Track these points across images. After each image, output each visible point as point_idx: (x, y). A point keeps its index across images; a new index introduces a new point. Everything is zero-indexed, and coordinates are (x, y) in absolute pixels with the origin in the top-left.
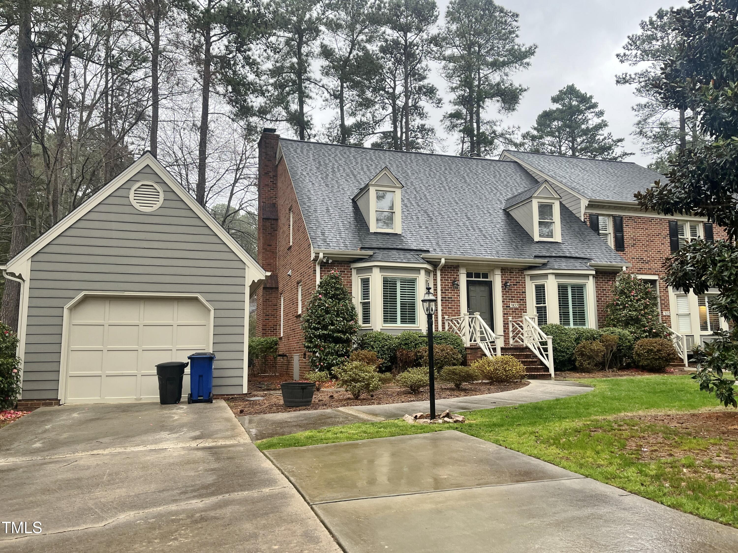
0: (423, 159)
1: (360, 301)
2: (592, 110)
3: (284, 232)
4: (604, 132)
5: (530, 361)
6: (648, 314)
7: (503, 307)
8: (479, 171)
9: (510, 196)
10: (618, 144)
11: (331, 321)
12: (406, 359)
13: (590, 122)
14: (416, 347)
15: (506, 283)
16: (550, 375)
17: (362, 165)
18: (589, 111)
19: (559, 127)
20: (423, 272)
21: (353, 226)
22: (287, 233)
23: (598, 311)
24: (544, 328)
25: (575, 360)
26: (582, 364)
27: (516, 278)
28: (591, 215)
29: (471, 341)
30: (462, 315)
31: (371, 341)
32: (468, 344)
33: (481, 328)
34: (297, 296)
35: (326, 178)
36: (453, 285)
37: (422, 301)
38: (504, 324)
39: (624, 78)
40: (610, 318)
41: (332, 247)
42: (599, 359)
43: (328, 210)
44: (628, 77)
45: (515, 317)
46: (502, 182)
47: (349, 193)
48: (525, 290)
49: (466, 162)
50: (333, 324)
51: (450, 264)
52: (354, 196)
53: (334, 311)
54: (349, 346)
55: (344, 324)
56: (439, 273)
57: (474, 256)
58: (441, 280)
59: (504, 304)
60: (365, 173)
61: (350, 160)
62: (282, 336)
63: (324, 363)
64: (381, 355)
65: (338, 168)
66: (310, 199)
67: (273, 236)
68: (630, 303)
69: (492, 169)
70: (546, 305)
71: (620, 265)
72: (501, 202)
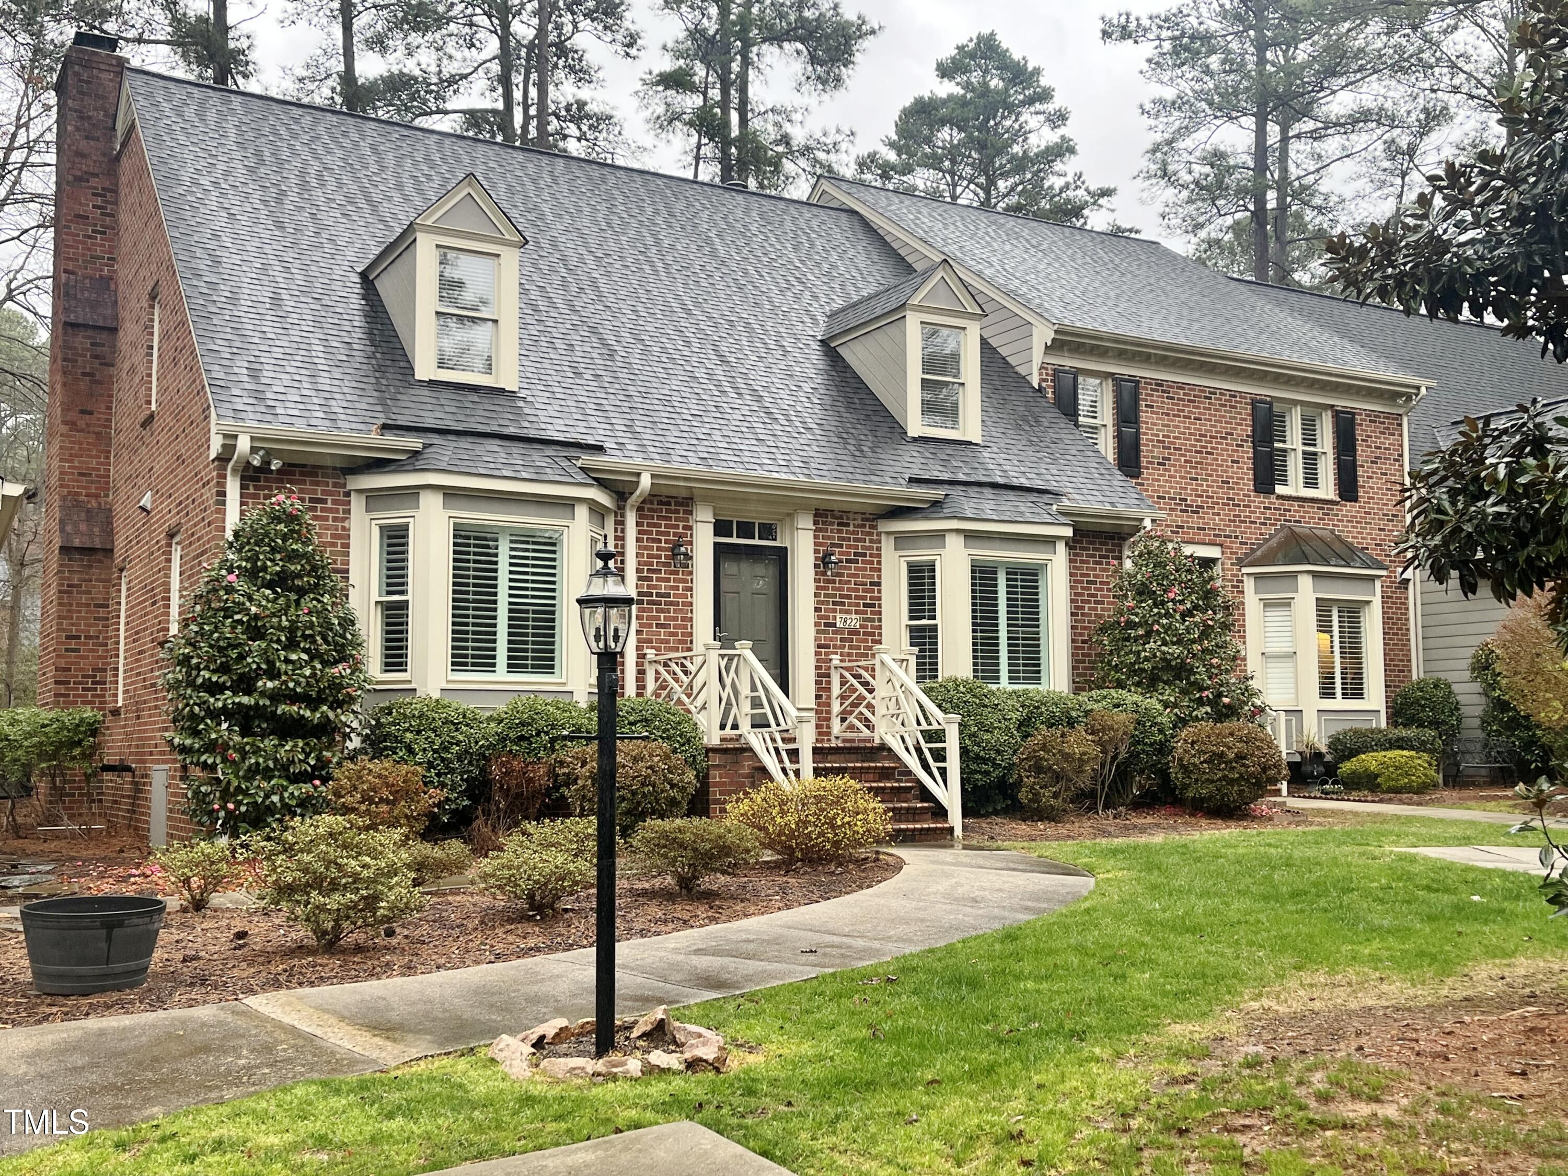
0: (590, 178)
1: (375, 597)
2: (1038, 106)
3: (133, 370)
4: (1068, 167)
5: (892, 788)
6: (1211, 652)
7: (816, 624)
8: (754, 228)
9: (839, 303)
10: (1101, 201)
11: (268, 662)
12: (519, 785)
13: (1033, 139)
14: (553, 750)
15: (828, 555)
16: (951, 830)
17: (398, 176)
18: (1032, 109)
19: (952, 146)
20: (582, 512)
21: (359, 357)
22: (142, 369)
23: (1073, 641)
24: (932, 689)
25: (1019, 783)
26: (1036, 797)
27: (856, 540)
28: (1057, 372)
29: (723, 727)
30: (698, 648)
31: (407, 730)
32: (713, 738)
33: (754, 688)
34: (168, 576)
35: (279, 201)
36: (674, 556)
37: (580, 601)
38: (819, 675)
39: (1124, 28)
40: (1109, 663)
41: (282, 419)
42: (1084, 782)
43: (276, 300)
44: (1133, 26)
45: (849, 655)
46: (818, 265)
47: (350, 254)
48: (879, 577)
49: (714, 199)
50: (273, 674)
51: (665, 492)
52: (367, 262)
53: (281, 628)
54: (330, 746)
55: (313, 675)
56: (631, 519)
57: (740, 470)
58: (638, 540)
59: (819, 617)
60: (406, 198)
61: (361, 157)
62: (120, 704)
63: (239, 804)
64: (439, 775)
65: (320, 177)
66: (217, 262)
67: (100, 382)
68: (1165, 621)
69: (788, 225)
70: (938, 621)
71: (1135, 512)
72: (813, 318)
